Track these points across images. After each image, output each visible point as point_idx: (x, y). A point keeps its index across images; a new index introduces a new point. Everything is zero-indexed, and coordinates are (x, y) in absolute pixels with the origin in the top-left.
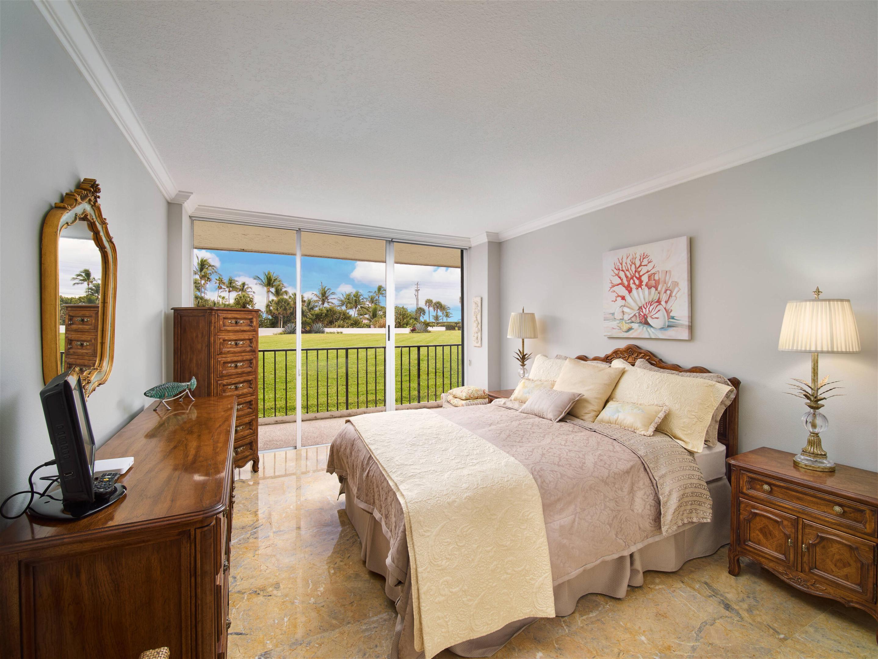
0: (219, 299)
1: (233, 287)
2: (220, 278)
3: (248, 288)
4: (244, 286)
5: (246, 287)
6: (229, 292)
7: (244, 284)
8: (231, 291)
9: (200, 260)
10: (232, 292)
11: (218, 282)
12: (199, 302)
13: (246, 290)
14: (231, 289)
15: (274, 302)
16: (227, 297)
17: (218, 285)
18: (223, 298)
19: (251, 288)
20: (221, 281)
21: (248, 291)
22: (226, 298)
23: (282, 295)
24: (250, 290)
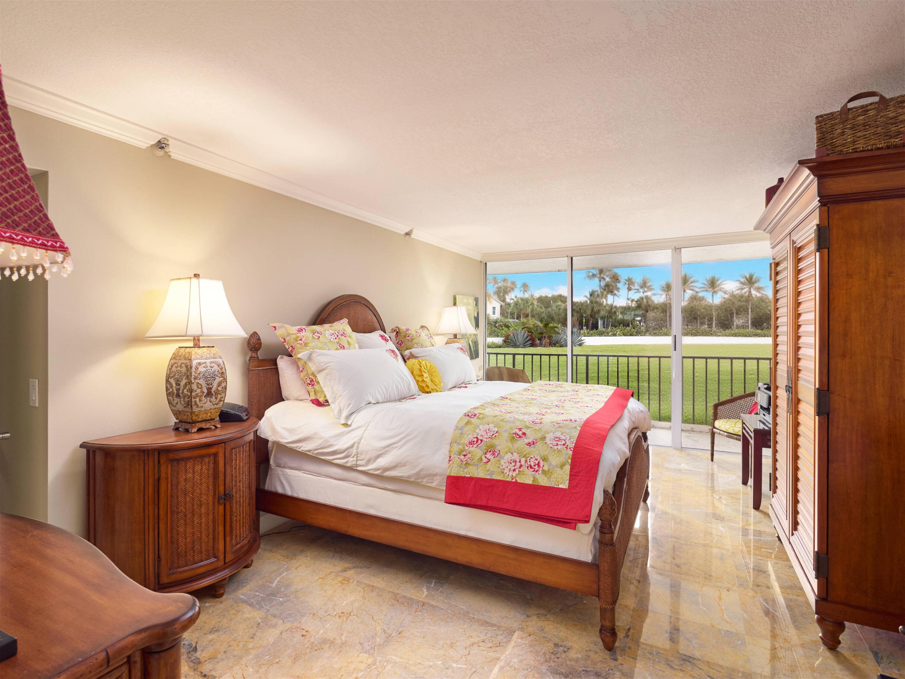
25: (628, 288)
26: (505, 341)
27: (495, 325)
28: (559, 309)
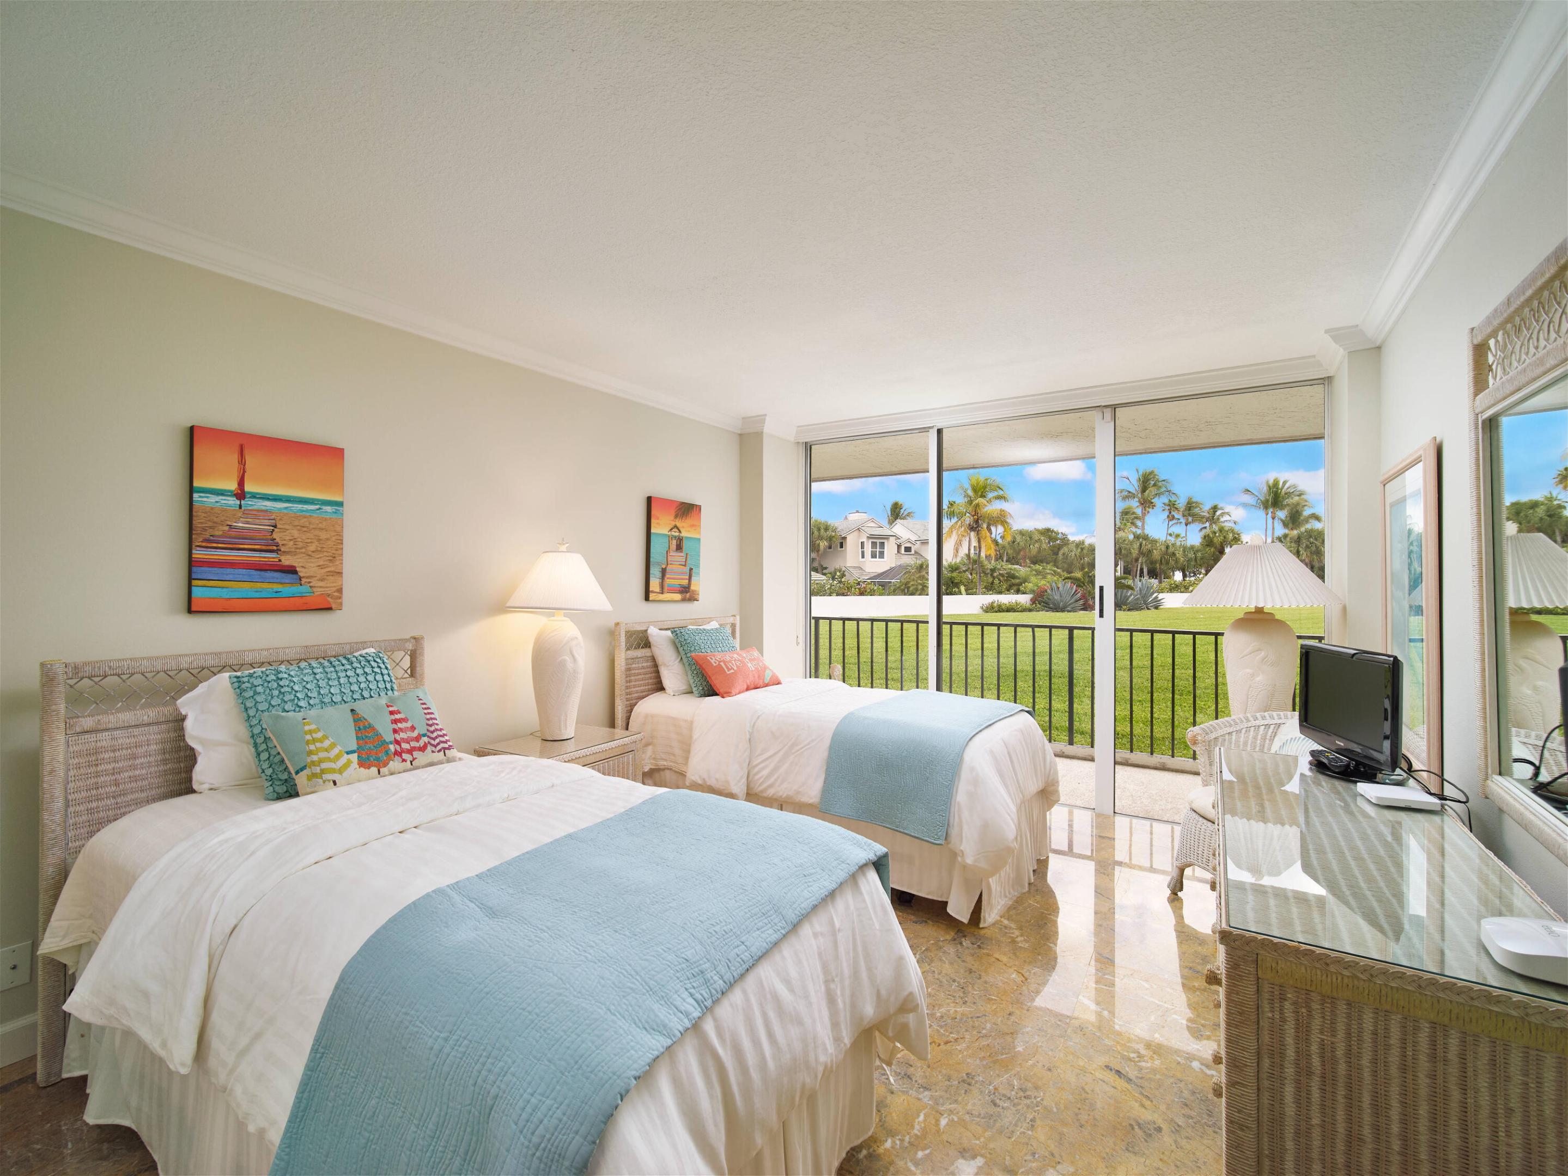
0: (1169, 538)
1: (1193, 515)
2: (1170, 501)
3: (1222, 514)
4: (1215, 512)
5: (1218, 513)
6: (1186, 525)
7: (1215, 509)
8: (1190, 523)
9: (1141, 473)
10: (1192, 525)
11: (1167, 508)
12: (1141, 545)
13: (1218, 519)
14: (1190, 519)
15: (1288, 539)
16: (1183, 534)
17: (1167, 513)
18: (1178, 536)
19: (1228, 514)
20: (1172, 506)
21: (1222, 519)
22: (1182, 536)
23: (1307, 520)
24: (1226, 518)
25: (1168, 517)
26: (1033, 601)
27: (991, 575)
28: (1082, 549)
